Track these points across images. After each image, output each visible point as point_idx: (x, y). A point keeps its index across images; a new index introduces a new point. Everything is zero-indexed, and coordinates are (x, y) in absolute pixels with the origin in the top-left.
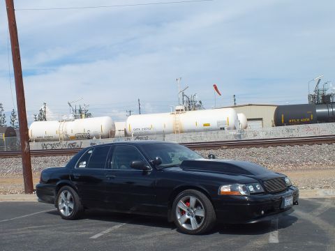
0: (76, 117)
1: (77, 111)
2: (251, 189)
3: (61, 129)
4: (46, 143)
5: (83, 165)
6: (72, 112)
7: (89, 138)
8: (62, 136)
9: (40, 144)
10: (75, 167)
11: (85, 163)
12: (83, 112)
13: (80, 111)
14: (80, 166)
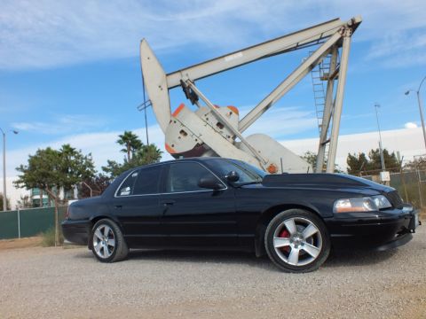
2: (377, 202)
5: (127, 192)
10: (115, 195)
11: (128, 189)
14: (122, 194)
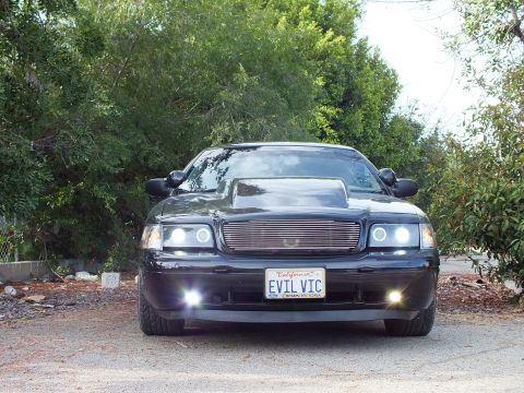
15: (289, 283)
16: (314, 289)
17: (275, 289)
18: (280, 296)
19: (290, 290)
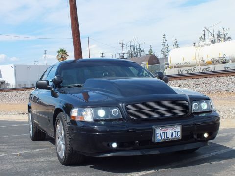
0: (213, 42)
1: (216, 36)
2: (102, 113)
3: (197, 55)
4: (182, 69)
6: (210, 37)
7: (224, 62)
8: (198, 62)
9: (176, 70)
12: (223, 36)
13: (219, 36)
15: (166, 134)
16: (176, 136)
17: (159, 138)
18: (161, 141)
19: (166, 137)
